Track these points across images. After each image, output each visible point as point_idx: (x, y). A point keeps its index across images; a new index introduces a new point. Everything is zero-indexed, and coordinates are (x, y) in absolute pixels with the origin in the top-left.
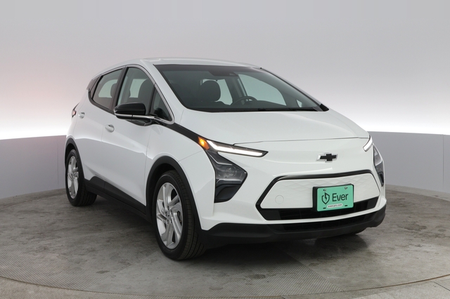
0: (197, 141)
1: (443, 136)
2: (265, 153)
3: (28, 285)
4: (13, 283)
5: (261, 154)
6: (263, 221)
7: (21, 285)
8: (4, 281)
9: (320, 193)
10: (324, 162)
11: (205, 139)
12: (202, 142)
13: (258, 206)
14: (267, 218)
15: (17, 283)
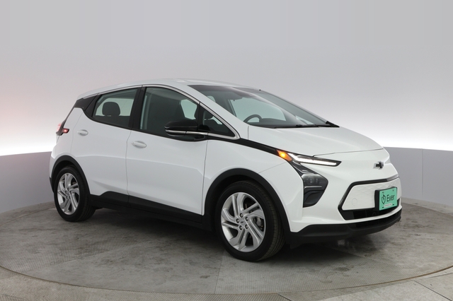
0: (278, 155)
1: (422, 149)
2: (338, 163)
3: (51, 283)
4: (38, 281)
5: (335, 164)
6: (344, 221)
7: (45, 284)
8: (29, 280)
9: (381, 195)
10: (378, 169)
11: (287, 152)
12: (283, 155)
13: (340, 208)
14: (346, 219)
15: (41, 282)
